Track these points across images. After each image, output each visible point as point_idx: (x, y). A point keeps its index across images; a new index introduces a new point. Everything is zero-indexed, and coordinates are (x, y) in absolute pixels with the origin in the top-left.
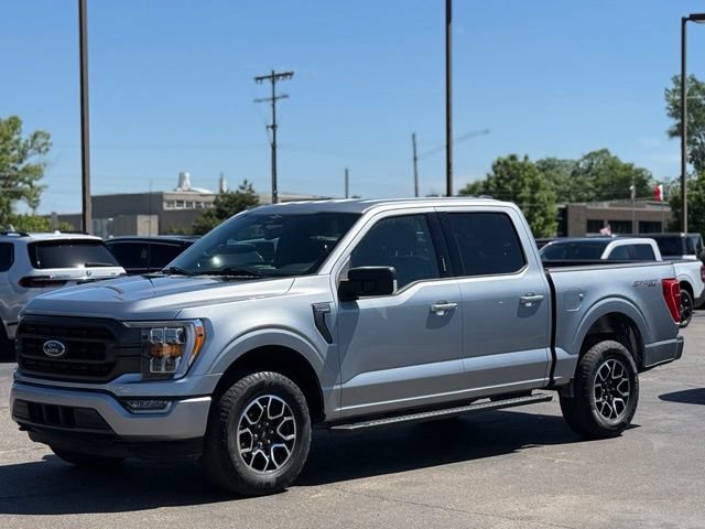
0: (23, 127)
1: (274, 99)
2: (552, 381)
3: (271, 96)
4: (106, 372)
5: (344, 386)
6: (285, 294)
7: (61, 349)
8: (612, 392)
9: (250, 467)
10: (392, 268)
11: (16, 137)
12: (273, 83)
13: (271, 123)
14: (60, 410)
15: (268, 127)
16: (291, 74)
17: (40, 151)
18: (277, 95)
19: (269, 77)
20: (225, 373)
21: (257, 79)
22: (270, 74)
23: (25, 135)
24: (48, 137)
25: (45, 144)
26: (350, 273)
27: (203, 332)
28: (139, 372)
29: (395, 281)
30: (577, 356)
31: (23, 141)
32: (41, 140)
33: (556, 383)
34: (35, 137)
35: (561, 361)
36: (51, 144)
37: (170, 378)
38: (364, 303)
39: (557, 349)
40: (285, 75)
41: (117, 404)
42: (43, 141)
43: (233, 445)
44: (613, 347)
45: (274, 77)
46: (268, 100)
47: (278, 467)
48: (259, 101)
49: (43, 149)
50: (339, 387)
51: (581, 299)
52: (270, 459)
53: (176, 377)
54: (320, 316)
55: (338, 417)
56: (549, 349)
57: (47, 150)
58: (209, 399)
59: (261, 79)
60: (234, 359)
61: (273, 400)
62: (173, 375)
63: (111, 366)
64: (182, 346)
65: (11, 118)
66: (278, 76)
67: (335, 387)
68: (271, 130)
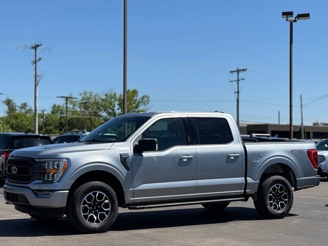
0: (138, 94)
1: (238, 80)
2: (245, 192)
3: (237, 79)
4: (29, 180)
5: (135, 189)
6: (108, 149)
7: (16, 170)
8: (279, 199)
9: (87, 221)
10: (156, 140)
11: (135, 98)
12: (238, 73)
13: (237, 91)
14: (14, 195)
15: (235, 92)
16: (246, 70)
17: (144, 104)
18: (239, 79)
19: (236, 71)
20: (75, 181)
21: (231, 72)
22: (237, 70)
23: (139, 97)
24: (148, 98)
25: (147, 101)
26: (140, 141)
27: (67, 164)
28: (40, 180)
29: (157, 145)
30: (259, 181)
31: (138, 100)
32: (145, 99)
33: (248, 193)
34: (143, 98)
35: (250, 183)
36: (149, 101)
37: (52, 182)
38: (145, 154)
39: (248, 178)
40: (243, 70)
41: (32, 192)
42: (147, 99)
43: (78, 211)
44: (279, 178)
45: (238, 71)
46: (236, 81)
47: (101, 222)
48: (232, 81)
49: (146, 103)
50: (132, 189)
51: (261, 156)
52: (97, 218)
53: (54, 182)
54: (123, 159)
55: (132, 202)
56: (243, 178)
57: (148, 103)
58: (68, 191)
59: (233, 72)
60: (80, 175)
61: (99, 193)
62: (53, 181)
63: (30, 177)
64: (58, 169)
65: (134, 90)
66: (240, 70)
67: (130, 189)
68: (237, 94)
